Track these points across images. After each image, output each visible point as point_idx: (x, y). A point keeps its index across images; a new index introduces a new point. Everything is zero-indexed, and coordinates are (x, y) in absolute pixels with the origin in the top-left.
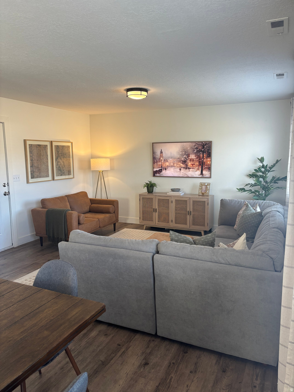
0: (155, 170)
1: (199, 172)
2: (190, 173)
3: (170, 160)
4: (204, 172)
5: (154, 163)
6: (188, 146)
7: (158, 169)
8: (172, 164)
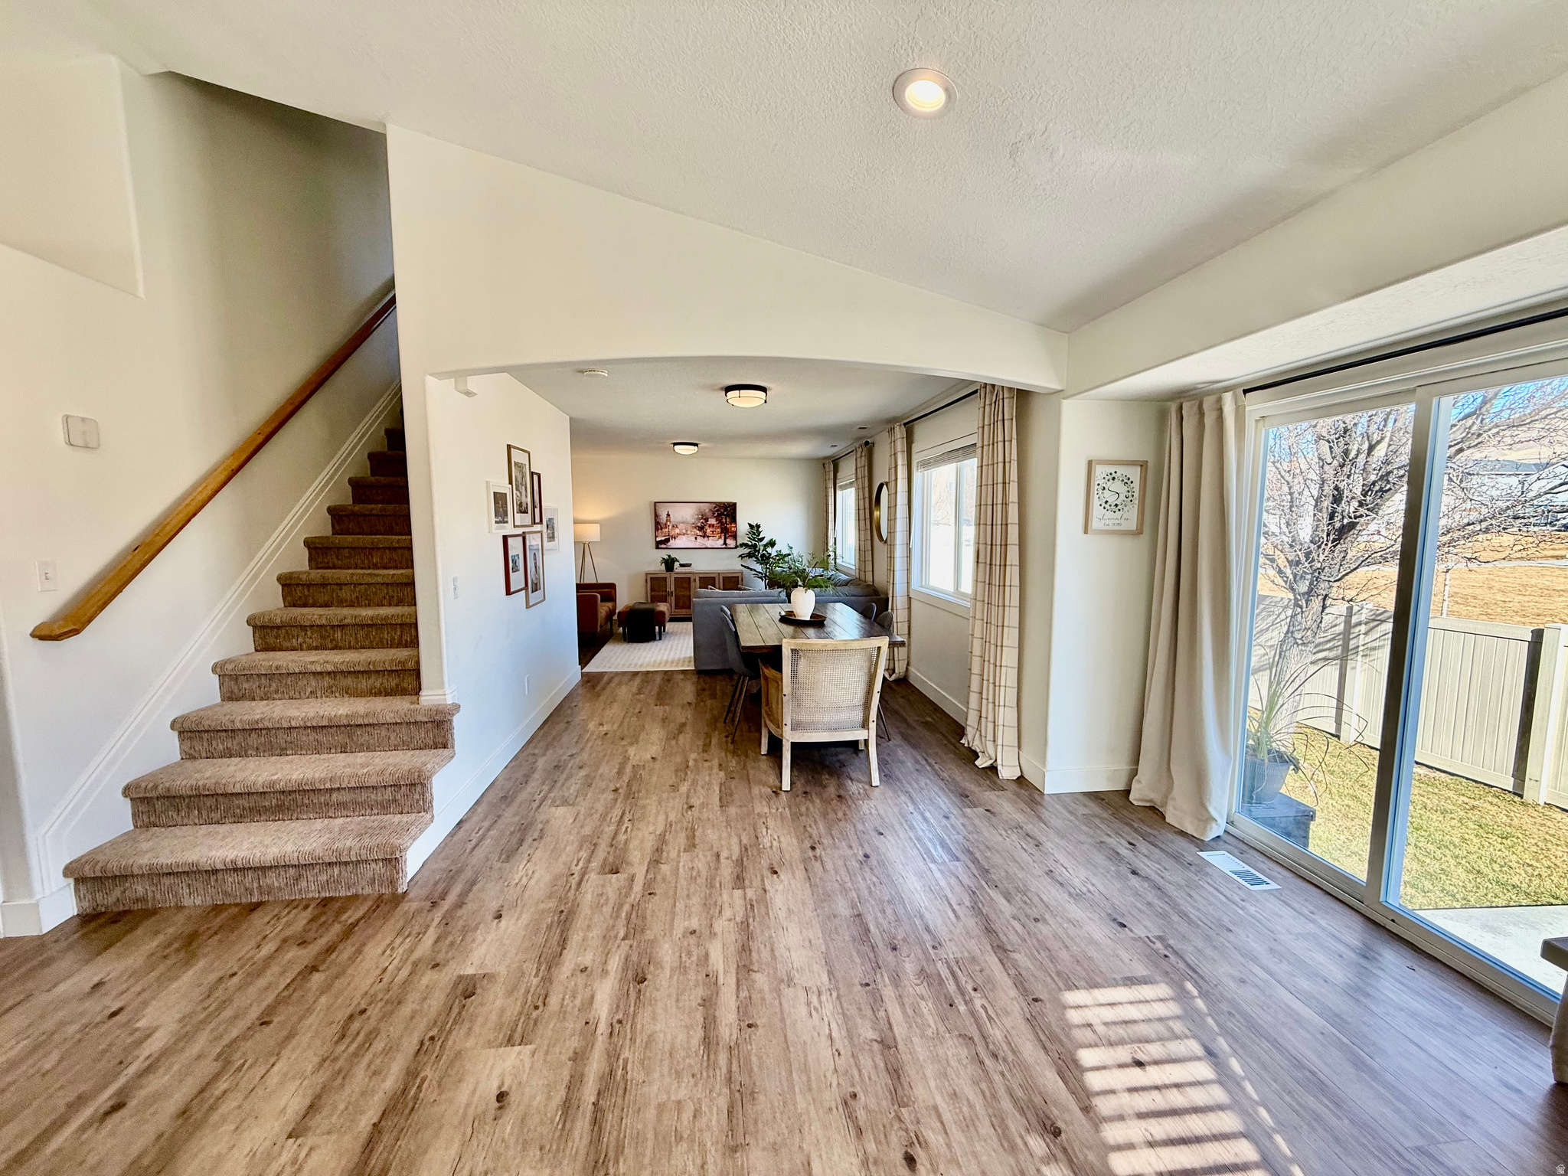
0: (658, 539)
1: (721, 541)
2: (710, 542)
3: (681, 526)
4: (728, 541)
5: (657, 529)
6: (706, 508)
7: (663, 538)
8: (684, 531)
